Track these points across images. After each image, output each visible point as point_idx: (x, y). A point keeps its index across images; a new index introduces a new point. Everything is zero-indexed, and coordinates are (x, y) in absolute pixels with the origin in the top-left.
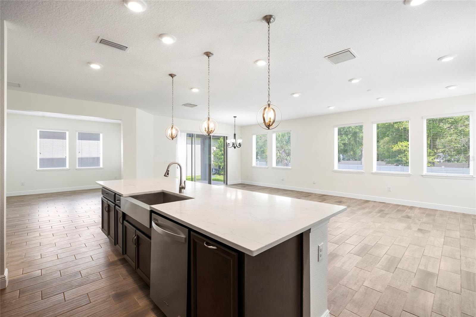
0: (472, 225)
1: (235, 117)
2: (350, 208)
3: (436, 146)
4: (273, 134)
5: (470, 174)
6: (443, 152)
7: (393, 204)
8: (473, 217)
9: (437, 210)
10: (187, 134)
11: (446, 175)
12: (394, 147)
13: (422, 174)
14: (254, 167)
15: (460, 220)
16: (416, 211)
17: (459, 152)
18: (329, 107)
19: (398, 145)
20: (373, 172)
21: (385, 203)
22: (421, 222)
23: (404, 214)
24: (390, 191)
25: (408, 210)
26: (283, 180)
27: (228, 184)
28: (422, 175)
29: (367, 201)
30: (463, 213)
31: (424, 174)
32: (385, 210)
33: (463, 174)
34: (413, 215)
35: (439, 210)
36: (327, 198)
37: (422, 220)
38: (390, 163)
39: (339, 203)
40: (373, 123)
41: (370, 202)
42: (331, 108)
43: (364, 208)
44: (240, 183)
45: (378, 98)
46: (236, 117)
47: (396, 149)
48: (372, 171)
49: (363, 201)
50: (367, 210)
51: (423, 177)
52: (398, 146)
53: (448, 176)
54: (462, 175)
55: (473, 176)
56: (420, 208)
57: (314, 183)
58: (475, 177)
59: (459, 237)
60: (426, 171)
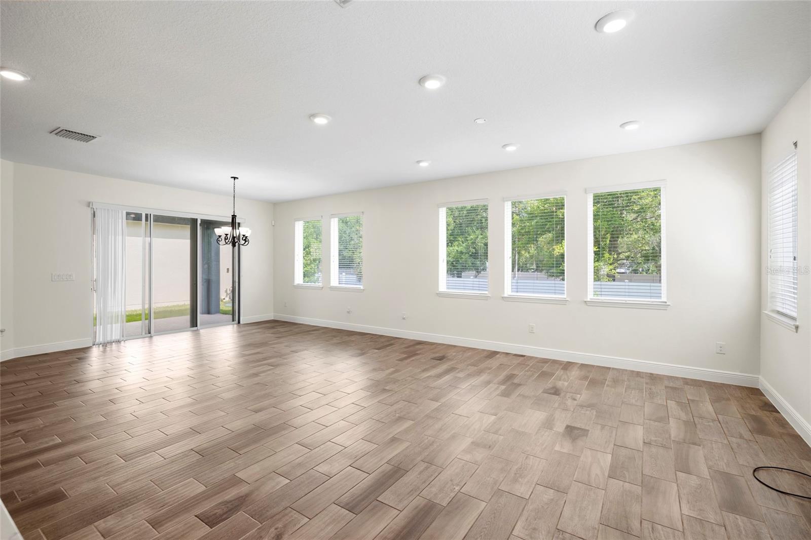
0: (665, 404)
1: (235, 178)
2: (451, 374)
3: (616, 247)
4: (332, 220)
5: (662, 298)
6: (627, 258)
7: (536, 358)
8: (666, 383)
9: (610, 368)
10: (128, 214)
11: (624, 302)
12: (556, 249)
13: (585, 300)
14: (299, 287)
15: (646, 391)
16: (573, 373)
17: (647, 258)
18: (418, 162)
19: (562, 246)
20: (506, 295)
21: (524, 356)
22: (576, 402)
23: (549, 384)
24: (533, 333)
25: (559, 372)
26: (348, 312)
27: (241, 323)
28: (585, 302)
29: (493, 354)
30: (651, 374)
31: (589, 300)
32: (518, 375)
33: (651, 298)
34: (566, 384)
35: (613, 369)
36: (420, 349)
37: (579, 396)
38: (553, 276)
39: (439, 361)
40: (504, 200)
41: (498, 356)
42: (424, 164)
43: (480, 372)
44: (273, 319)
45: (504, 145)
46: (237, 178)
47: (559, 253)
48: (504, 293)
49: (485, 353)
50: (484, 377)
51: (586, 304)
52: (562, 248)
53: (628, 302)
54: (649, 301)
55: (666, 302)
56: (583, 366)
57: (404, 319)
58: (669, 305)
59: (641, 443)
60: (593, 293)
